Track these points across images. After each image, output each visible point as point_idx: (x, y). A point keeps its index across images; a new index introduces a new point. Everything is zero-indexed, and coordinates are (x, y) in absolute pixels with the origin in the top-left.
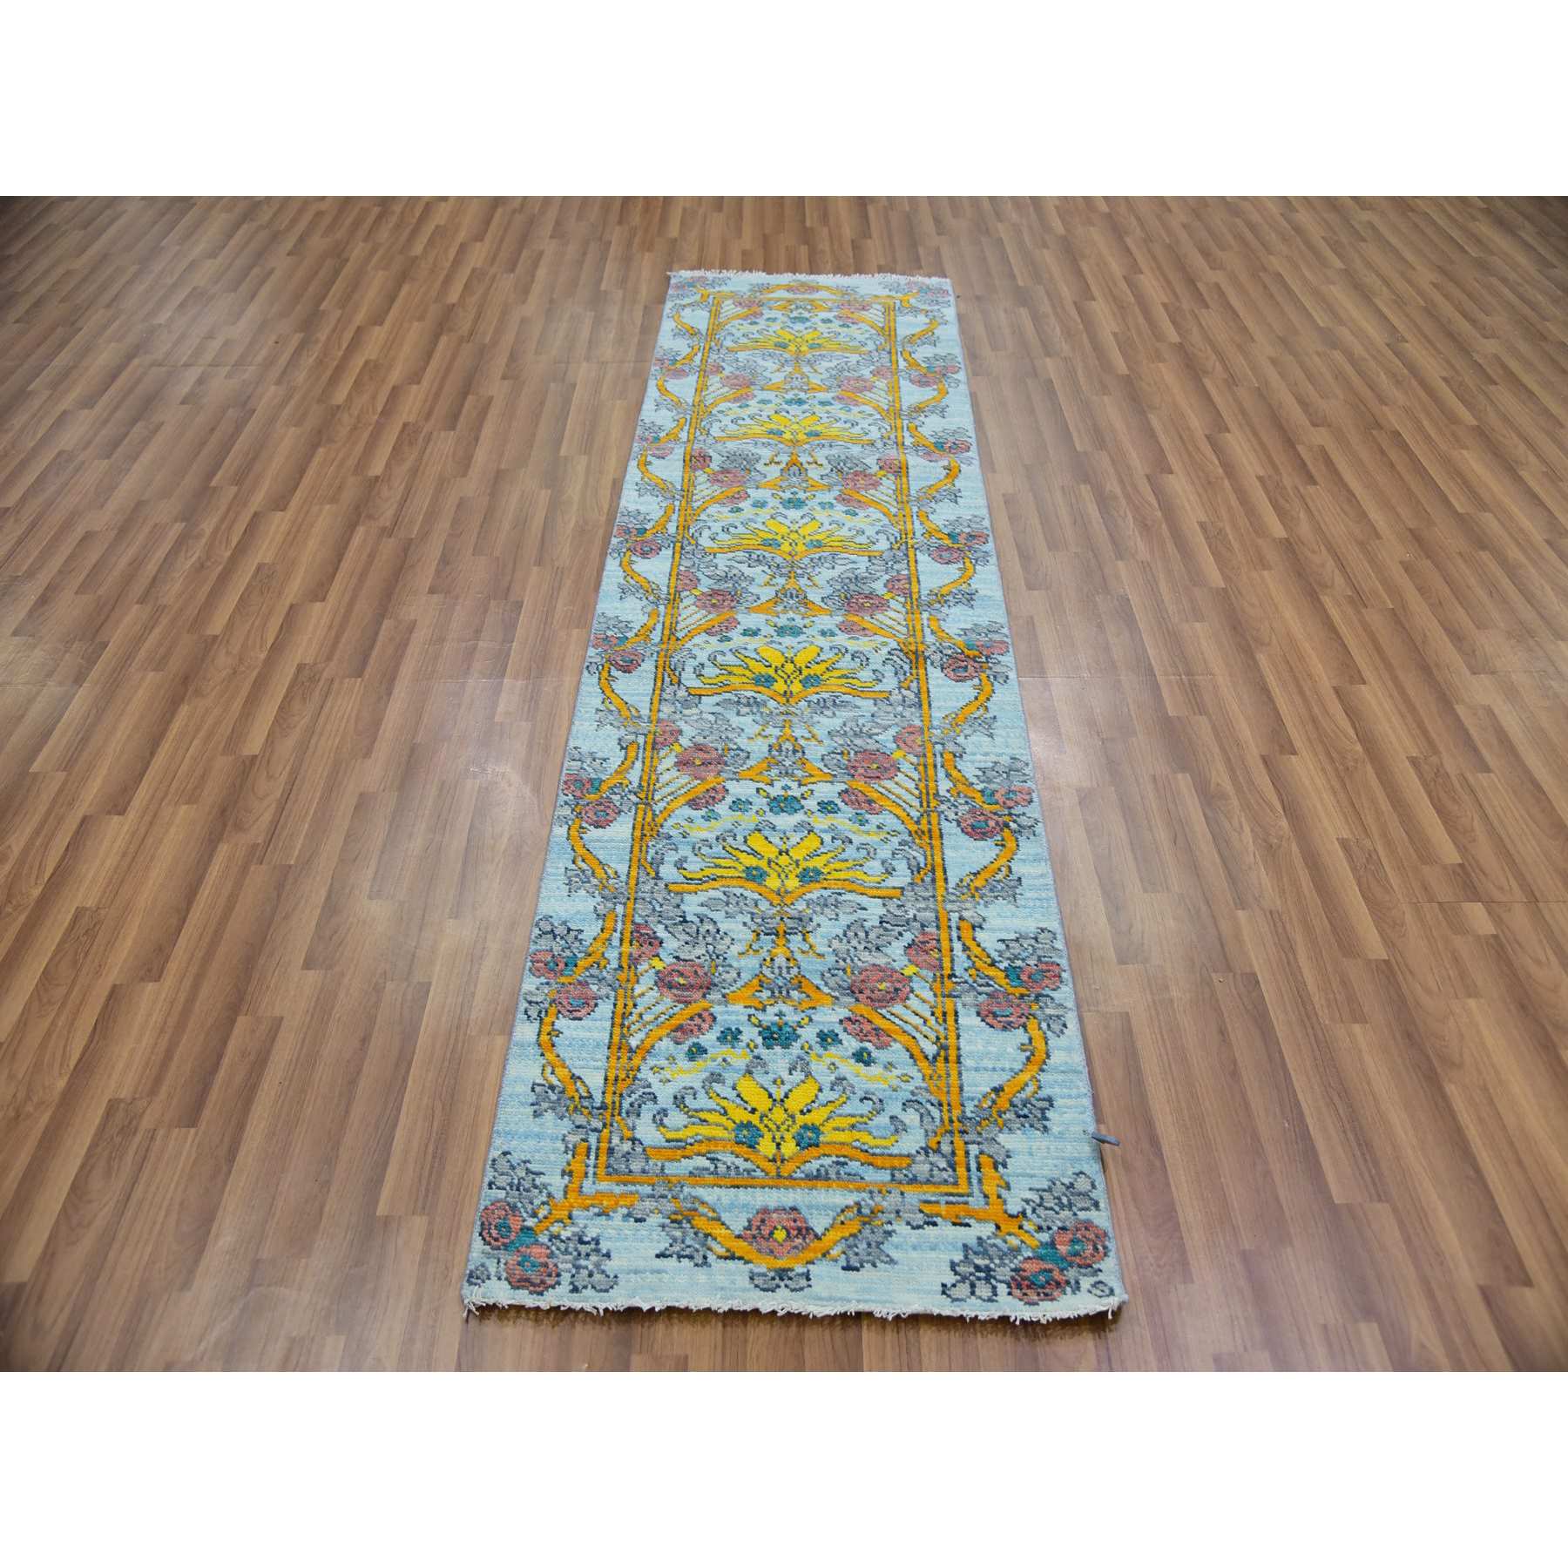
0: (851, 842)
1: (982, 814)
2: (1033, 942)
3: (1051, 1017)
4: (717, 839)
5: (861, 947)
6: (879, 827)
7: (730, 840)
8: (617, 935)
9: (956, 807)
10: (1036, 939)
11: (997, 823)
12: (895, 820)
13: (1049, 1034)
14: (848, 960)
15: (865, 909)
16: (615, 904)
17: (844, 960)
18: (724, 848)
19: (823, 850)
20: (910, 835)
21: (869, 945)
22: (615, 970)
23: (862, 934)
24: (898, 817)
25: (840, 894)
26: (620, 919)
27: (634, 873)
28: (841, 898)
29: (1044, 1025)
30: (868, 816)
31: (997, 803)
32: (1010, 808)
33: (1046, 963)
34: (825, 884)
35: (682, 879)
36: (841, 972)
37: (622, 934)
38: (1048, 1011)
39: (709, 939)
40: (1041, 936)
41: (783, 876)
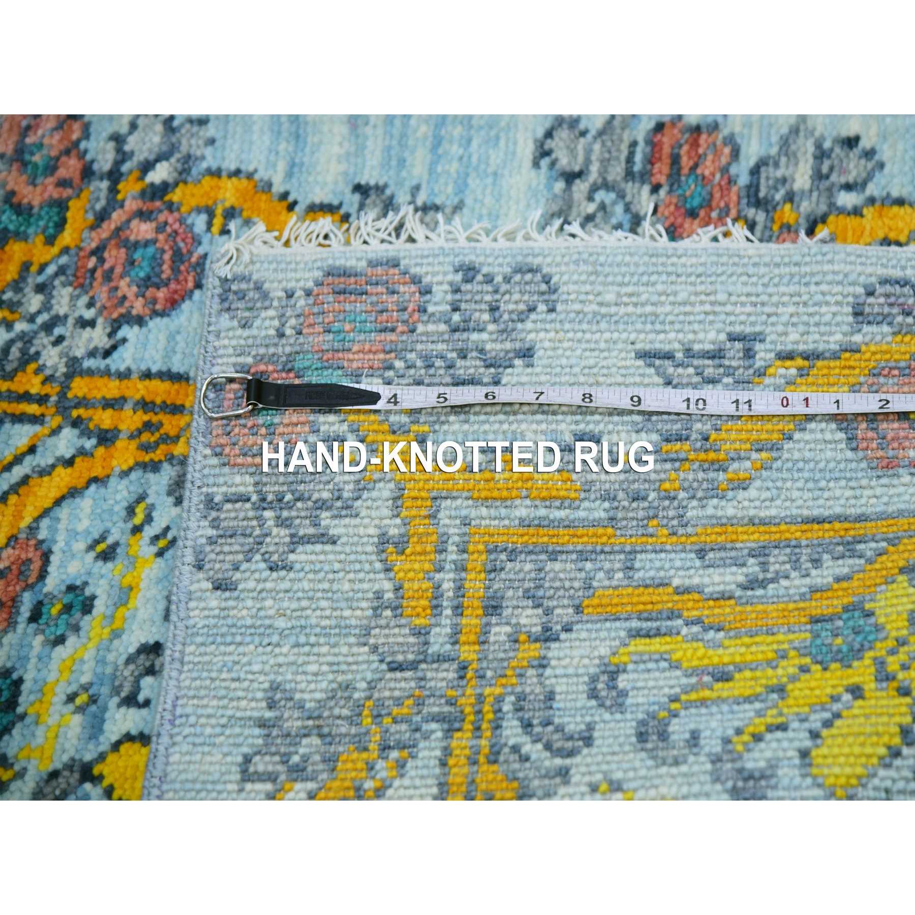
1: (98, 252)
2: (580, 188)
3: (819, 176)
6: (107, 555)
9: (57, 320)
10: (571, 177)
11: (142, 215)
12: (85, 503)
13: (872, 189)
20: (155, 467)
24: (73, 493)
29: (847, 199)
30: (53, 583)
31: (62, 206)
32: (87, 172)
33: (650, 161)
38: (802, 179)
40: (564, 161)
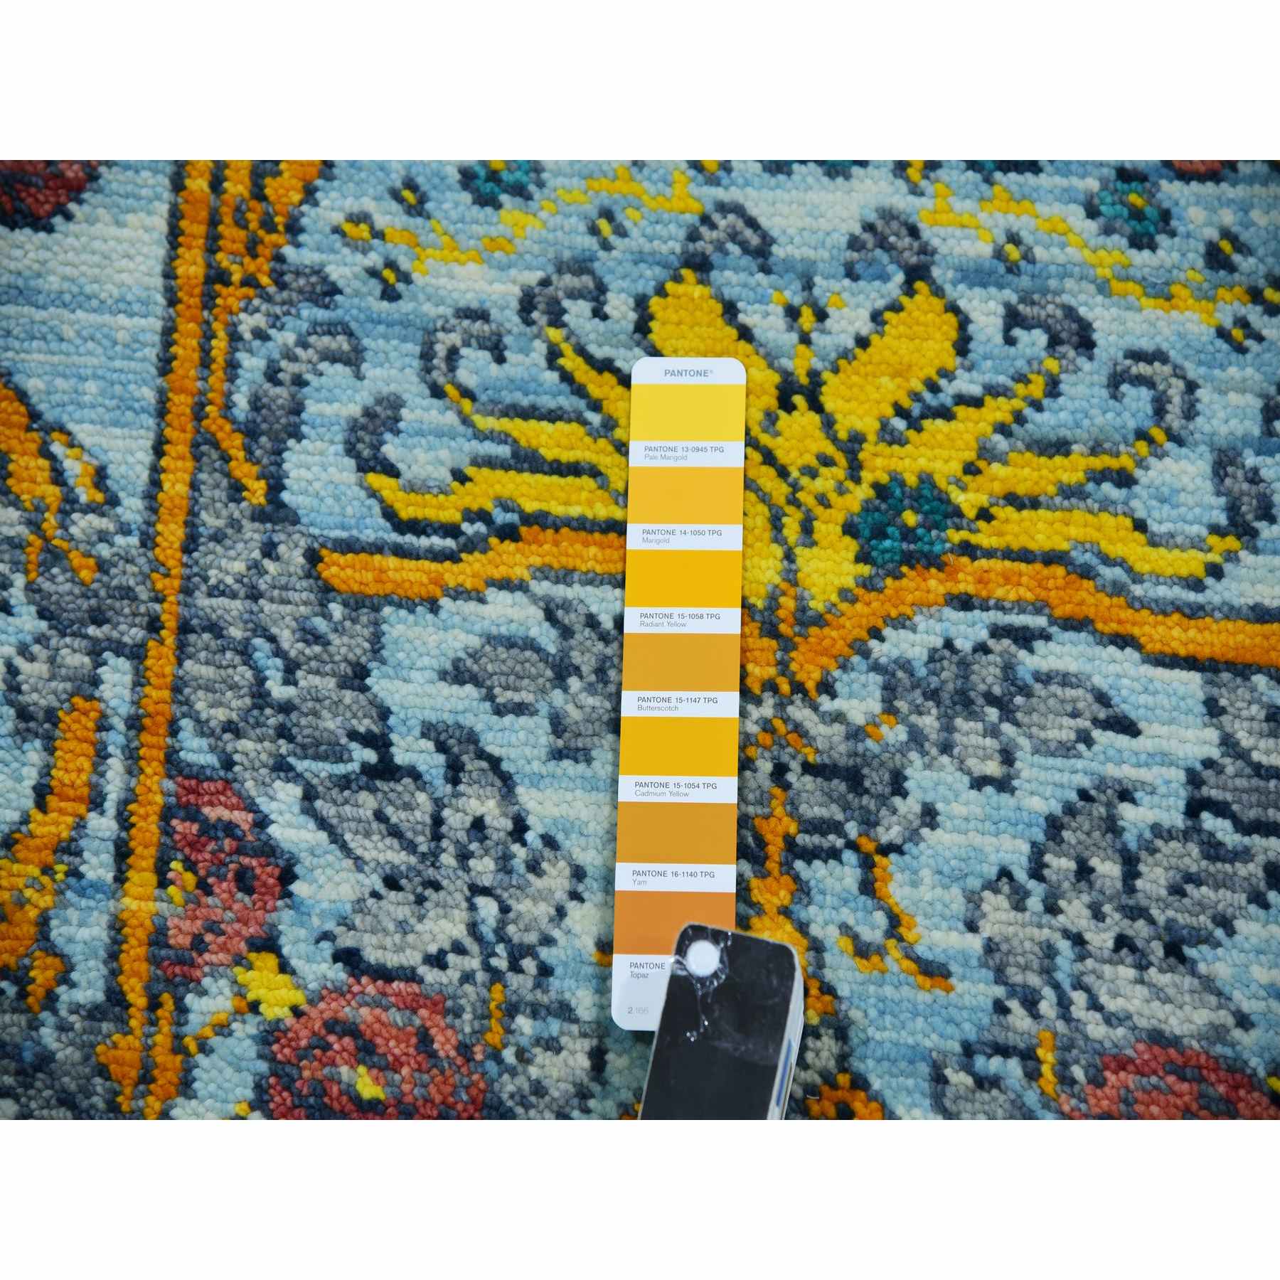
0: (1086, 344)
4: (527, 305)
5: (1101, 939)
7: (577, 312)
8: (103, 825)
14: (1047, 1007)
15: (1128, 727)
16: (96, 652)
17: (1031, 1003)
18: (553, 355)
19: (967, 384)
21: (1140, 929)
22: (94, 1013)
23: (1108, 870)
25: (1025, 638)
26: (115, 740)
27: (175, 486)
28: (1030, 662)
34: (966, 578)
35: (375, 529)
36: (1013, 1069)
37: (124, 821)
39: (484, 868)
41: (792, 528)
